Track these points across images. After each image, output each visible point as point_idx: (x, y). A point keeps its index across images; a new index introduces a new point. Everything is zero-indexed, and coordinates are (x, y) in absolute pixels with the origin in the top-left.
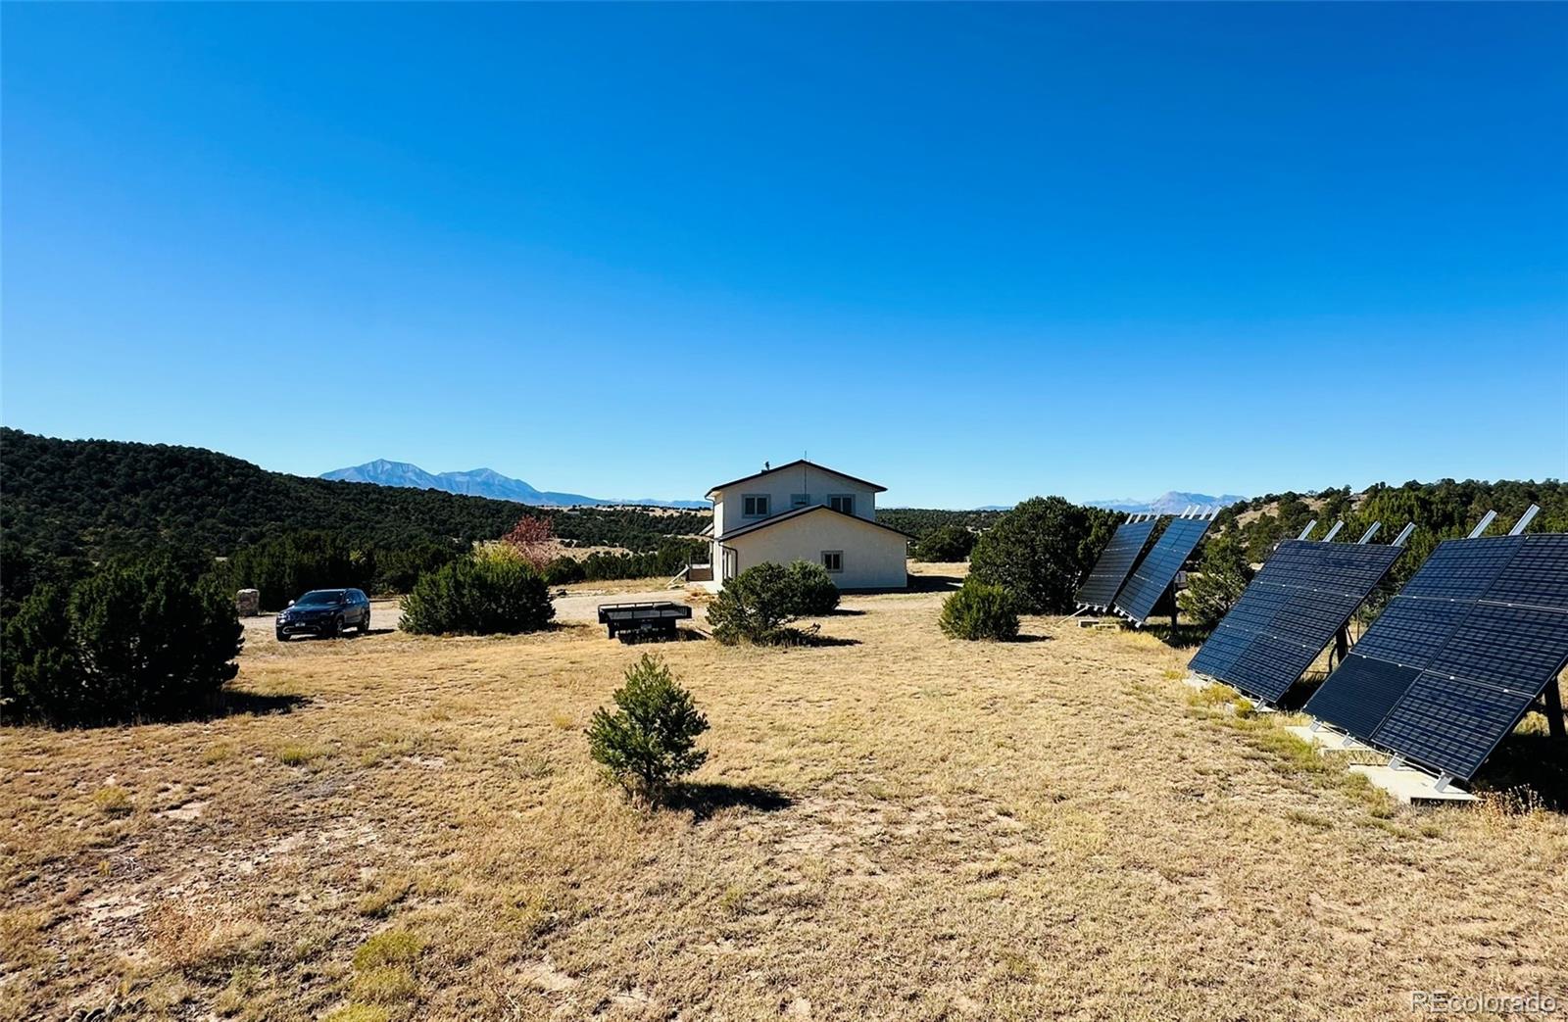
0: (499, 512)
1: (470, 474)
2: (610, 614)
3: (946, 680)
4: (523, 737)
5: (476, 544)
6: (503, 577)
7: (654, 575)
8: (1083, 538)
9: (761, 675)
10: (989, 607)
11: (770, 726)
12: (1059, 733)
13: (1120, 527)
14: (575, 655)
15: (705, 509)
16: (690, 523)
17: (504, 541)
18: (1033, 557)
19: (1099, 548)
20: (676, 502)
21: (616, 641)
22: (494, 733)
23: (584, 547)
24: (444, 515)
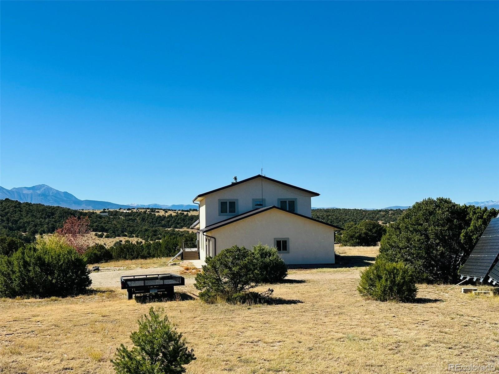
0: (53, 214)
1: (33, 188)
2: (129, 283)
3: (363, 329)
4: (70, 366)
5: (37, 236)
6: (56, 258)
7: (159, 256)
8: (465, 228)
9: (232, 324)
10: (394, 278)
11: (238, 359)
12: (446, 368)
13: (493, 219)
14: (105, 311)
15: (194, 210)
16: (184, 220)
17: (56, 234)
18: (427, 242)
19: (476, 236)
20: (173, 206)
21: (133, 301)
22: (51, 364)
23: (111, 237)
24: (16, 216)
